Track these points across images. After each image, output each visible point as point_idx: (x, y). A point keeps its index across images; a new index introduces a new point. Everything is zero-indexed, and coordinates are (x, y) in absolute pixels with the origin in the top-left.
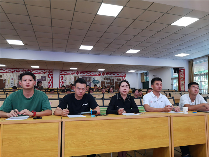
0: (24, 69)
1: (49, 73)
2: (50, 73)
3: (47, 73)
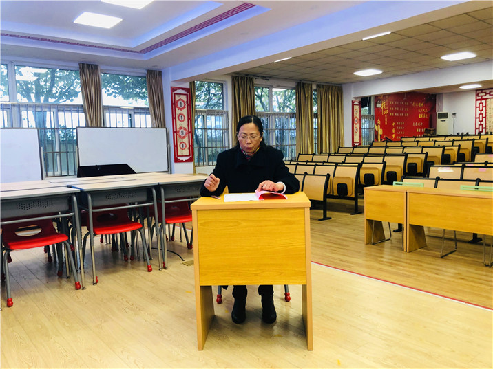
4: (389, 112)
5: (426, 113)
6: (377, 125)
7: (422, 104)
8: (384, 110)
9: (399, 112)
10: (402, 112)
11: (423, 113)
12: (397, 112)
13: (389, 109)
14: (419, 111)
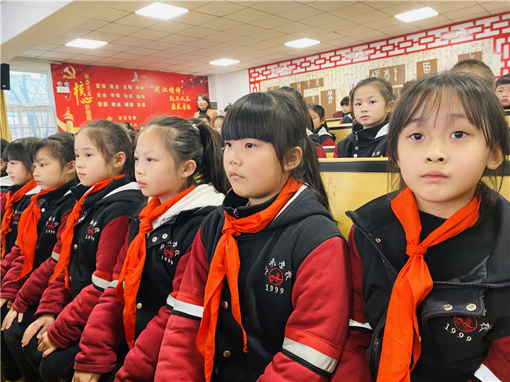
0: (387, 40)
1: (497, 33)
2: (500, 29)
3: (488, 33)
4: (95, 100)
5: (186, 103)
6: (65, 122)
7: (178, 90)
8: (81, 98)
9: (122, 100)
10: (129, 100)
11: (182, 103)
12: (116, 100)
13: (94, 95)
14: (171, 99)
